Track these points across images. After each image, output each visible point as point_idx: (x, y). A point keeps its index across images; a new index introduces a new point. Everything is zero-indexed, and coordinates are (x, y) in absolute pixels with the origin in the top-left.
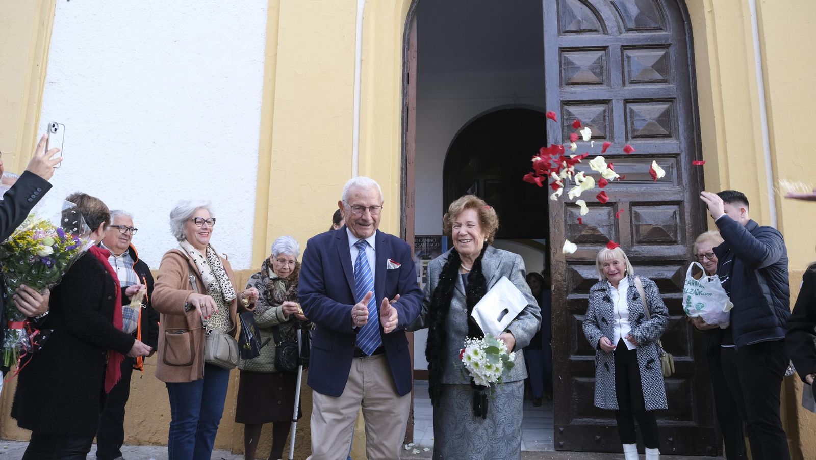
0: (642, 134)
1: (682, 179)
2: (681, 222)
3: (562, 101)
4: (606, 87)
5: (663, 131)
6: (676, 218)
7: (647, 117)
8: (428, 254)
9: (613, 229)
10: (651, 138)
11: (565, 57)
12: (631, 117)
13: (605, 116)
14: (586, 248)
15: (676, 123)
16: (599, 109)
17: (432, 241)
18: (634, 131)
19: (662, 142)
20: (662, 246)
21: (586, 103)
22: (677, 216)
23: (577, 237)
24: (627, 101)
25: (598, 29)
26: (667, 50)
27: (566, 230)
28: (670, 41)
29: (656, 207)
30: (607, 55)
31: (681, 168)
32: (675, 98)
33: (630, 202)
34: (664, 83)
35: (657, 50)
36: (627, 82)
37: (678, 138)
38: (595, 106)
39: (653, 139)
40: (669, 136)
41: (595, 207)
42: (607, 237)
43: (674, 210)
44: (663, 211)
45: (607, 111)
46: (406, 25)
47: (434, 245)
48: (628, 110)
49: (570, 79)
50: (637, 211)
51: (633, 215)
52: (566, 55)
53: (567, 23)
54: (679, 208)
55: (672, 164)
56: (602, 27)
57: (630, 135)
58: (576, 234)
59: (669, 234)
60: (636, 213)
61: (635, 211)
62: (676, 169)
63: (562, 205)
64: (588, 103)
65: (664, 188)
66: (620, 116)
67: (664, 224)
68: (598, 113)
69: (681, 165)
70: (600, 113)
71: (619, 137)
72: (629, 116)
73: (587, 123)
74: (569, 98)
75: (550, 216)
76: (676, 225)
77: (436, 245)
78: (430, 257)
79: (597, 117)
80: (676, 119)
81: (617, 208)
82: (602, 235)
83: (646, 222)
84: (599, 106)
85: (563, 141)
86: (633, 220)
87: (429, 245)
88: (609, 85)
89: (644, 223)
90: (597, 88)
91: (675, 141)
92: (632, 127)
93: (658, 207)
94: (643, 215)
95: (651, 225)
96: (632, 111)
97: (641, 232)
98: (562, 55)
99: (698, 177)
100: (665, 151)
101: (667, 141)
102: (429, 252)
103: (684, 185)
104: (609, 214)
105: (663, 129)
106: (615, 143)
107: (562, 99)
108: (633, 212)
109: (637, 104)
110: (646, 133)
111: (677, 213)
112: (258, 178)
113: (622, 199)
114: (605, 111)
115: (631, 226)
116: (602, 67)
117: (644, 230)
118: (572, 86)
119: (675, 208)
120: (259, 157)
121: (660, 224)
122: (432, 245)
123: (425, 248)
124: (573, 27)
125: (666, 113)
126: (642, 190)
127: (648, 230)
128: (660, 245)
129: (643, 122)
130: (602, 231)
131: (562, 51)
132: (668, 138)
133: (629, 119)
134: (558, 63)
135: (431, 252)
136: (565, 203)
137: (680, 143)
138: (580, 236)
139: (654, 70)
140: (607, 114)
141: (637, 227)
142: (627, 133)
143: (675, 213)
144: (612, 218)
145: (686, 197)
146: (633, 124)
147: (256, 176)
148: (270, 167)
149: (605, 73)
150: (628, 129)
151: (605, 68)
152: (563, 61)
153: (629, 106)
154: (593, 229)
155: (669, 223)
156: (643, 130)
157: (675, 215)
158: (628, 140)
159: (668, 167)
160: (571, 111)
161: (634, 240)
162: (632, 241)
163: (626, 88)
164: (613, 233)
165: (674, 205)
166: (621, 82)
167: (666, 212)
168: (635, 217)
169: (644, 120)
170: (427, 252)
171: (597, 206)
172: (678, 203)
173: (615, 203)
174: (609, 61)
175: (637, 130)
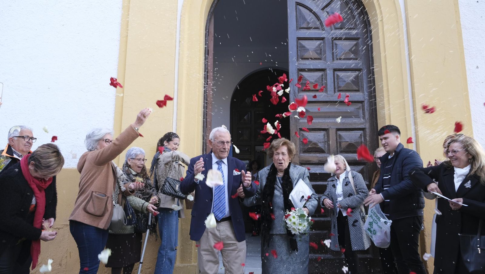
0: (343, 89)
1: (365, 115)
2: (364, 140)
3: (298, 69)
4: (323, 61)
5: (355, 88)
6: (361, 138)
7: (346, 80)
9: (326, 144)
10: (348, 92)
11: (300, 43)
12: (337, 79)
13: (322, 78)
14: (311, 155)
15: (362, 84)
16: (319, 74)
18: (339, 87)
19: (354, 94)
20: (354, 154)
21: (312, 71)
22: (362, 137)
23: (306, 148)
24: (335, 70)
25: (319, 27)
26: (357, 41)
27: (300, 144)
28: (359, 36)
29: (351, 131)
30: (324, 43)
31: (365, 109)
32: (361, 69)
33: (336, 129)
34: (356, 60)
35: (352, 41)
36: (335, 59)
37: (363, 92)
38: (317, 72)
39: (349, 92)
40: (358, 91)
41: (316, 131)
42: (323, 148)
43: (361, 134)
44: (355, 134)
45: (324, 75)
46: (207, 21)
48: (335, 75)
49: (303, 56)
50: (340, 133)
51: (338, 136)
52: (301, 42)
53: (301, 24)
54: (363, 132)
55: (360, 107)
56: (321, 26)
57: (336, 90)
58: (305, 147)
59: (357, 147)
60: (340, 135)
61: (339, 134)
62: (362, 109)
63: (298, 130)
64: (313, 71)
65: (355, 121)
66: (331, 78)
67: (355, 141)
68: (319, 76)
69: (365, 108)
70: (320, 77)
71: (330, 91)
72: (336, 79)
73: (313, 82)
74: (302, 67)
75: (291, 136)
76: (362, 142)
79: (318, 79)
80: (362, 81)
81: (329, 132)
82: (320, 147)
83: (345, 140)
84: (319, 72)
85: (299, 92)
86: (338, 138)
88: (325, 60)
89: (344, 141)
90: (318, 62)
91: (361, 94)
92: (338, 85)
93: (351, 132)
94: (343, 136)
95: (347, 142)
96: (338, 76)
97: (342, 146)
98: (299, 42)
99: (374, 114)
100: (356, 99)
101: (357, 93)
103: (366, 119)
104: (324, 135)
105: (355, 87)
106: (328, 94)
107: (298, 68)
108: (338, 135)
109: (341, 72)
110: (346, 89)
111: (362, 135)
112: (115, 112)
113: (332, 127)
114: (322, 75)
115: (337, 142)
116: (321, 50)
117: (344, 145)
118: (304, 60)
119: (361, 132)
120: (116, 99)
121: (353, 141)
124: (304, 26)
125: (357, 77)
126: (343, 121)
127: (346, 145)
128: (352, 153)
129: (344, 82)
130: (320, 145)
131: (299, 40)
132: (358, 92)
133: (336, 80)
134: (296, 46)
136: (299, 128)
137: (364, 95)
138: (307, 148)
139: (350, 53)
140: (324, 77)
141: (340, 143)
142: (335, 88)
143: (361, 135)
144: (326, 137)
145: (367, 126)
146: (338, 83)
147: (114, 110)
148: (123, 106)
149: (323, 53)
150: (336, 86)
151: (323, 50)
152: (299, 46)
153: (336, 73)
154: (315, 144)
155: (358, 141)
156: (344, 87)
157: (361, 136)
158: (335, 93)
159: (357, 108)
160: (303, 75)
161: (338, 151)
162: (337, 151)
163: (334, 62)
164: (327, 146)
165: (360, 130)
166: (332, 59)
167: (356, 134)
168: (339, 137)
169: (345, 81)
171: (317, 130)
172: (363, 129)
173: (328, 129)
174: (325, 46)
175: (340, 87)
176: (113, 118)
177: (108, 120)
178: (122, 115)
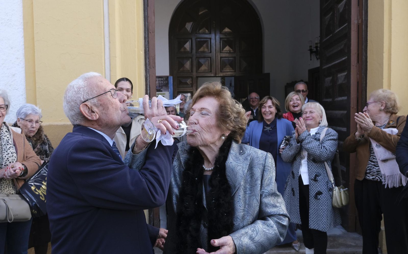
8: (160, 88)
17: (163, 79)
47: (164, 82)
77: (165, 82)
78: (161, 90)
87: (160, 82)
102: (161, 87)
112: (25, 47)
122: (163, 82)
123: (158, 84)
135: (162, 87)
148: (33, 38)
170: (159, 87)
176: (24, 56)
177: (17, 59)
178: (35, 51)
